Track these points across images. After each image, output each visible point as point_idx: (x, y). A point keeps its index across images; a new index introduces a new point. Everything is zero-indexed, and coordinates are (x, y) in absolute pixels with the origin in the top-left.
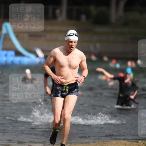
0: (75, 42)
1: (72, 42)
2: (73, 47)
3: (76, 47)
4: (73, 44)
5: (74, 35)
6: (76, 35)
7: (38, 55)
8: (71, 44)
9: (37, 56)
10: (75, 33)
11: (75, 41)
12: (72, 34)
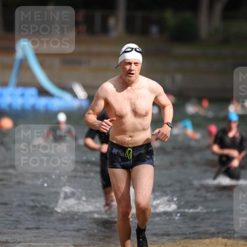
0: (136, 63)
1: (130, 64)
2: (133, 74)
3: (141, 74)
4: (133, 67)
5: (134, 51)
6: (137, 50)
7: (76, 93)
8: (128, 67)
9: (75, 96)
10: (134, 47)
11: (136, 61)
12: (130, 50)
